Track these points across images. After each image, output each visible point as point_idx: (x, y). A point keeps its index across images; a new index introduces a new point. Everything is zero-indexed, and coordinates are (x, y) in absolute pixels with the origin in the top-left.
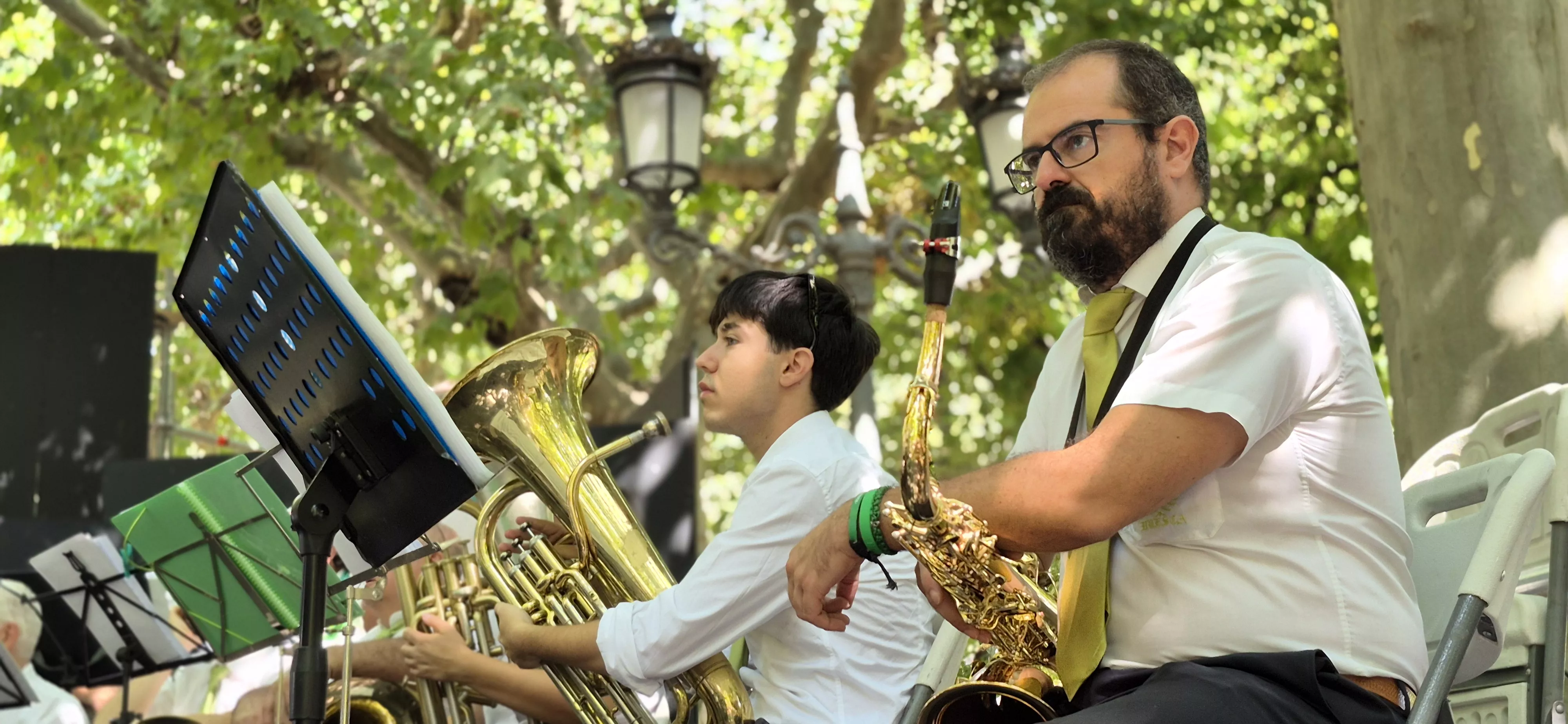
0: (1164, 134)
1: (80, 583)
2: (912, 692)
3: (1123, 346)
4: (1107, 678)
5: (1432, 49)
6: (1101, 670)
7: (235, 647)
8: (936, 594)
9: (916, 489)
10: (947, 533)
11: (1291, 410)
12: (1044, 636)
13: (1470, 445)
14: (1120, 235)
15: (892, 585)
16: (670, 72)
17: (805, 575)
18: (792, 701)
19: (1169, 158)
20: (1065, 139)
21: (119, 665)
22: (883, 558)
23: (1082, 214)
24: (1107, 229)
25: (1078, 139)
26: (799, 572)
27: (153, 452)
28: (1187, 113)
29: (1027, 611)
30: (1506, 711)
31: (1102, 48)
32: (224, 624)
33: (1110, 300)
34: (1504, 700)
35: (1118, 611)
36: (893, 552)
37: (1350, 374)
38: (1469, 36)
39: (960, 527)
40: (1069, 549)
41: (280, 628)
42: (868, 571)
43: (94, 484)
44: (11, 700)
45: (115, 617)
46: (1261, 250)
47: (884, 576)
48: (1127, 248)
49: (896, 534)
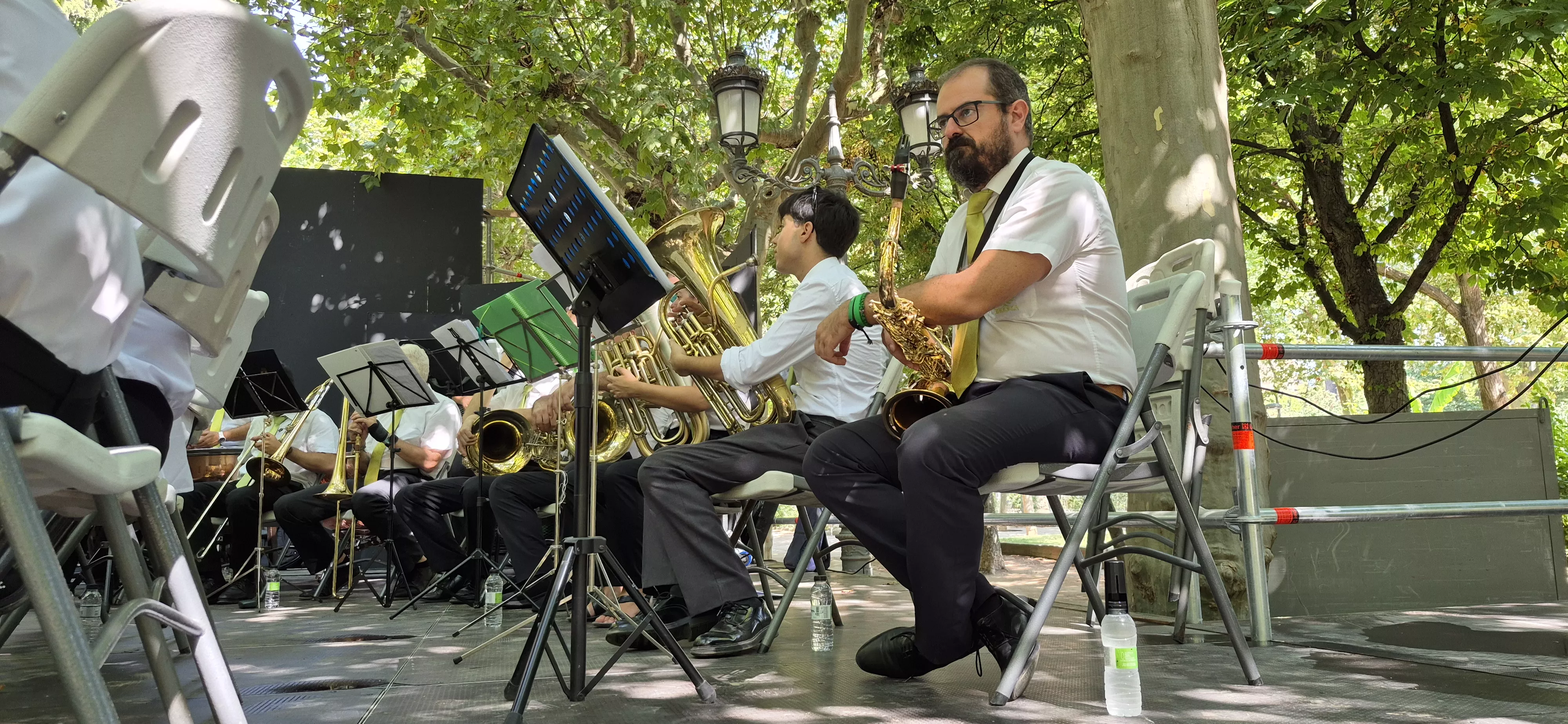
0: (1011, 109)
1: (457, 344)
2: (875, 396)
3: (987, 220)
4: (978, 387)
5: (1139, 67)
6: (974, 383)
7: (536, 375)
8: (892, 346)
9: (887, 293)
10: (901, 315)
11: (1073, 252)
12: (944, 366)
13: (1156, 270)
14: (988, 162)
15: (870, 342)
16: (742, 84)
17: (826, 337)
18: (816, 401)
19: (1013, 122)
20: (960, 111)
21: (478, 384)
22: (865, 328)
23: (968, 151)
24: (982, 159)
25: (967, 111)
26: (823, 335)
27: (485, 281)
28: (1022, 98)
29: (938, 354)
30: (1170, 403)
31: (980, 63)
32: (531, 365)
33: (981, 196)
34: (1170, 397)
35: (982, 354)
36: (870, 326)
37: (1103, 233)
38: (1158, 60)
39: (907, 312)
40: (958, 323)
41: (559, 366)
42: (857, 335)
43: (456, 297)
44: (425, 401)
45: (475, 361)
46: (1060, 169)
47: (865, 338)
48: (991, 169)
49: (875, 316)
